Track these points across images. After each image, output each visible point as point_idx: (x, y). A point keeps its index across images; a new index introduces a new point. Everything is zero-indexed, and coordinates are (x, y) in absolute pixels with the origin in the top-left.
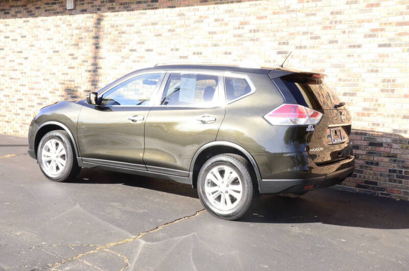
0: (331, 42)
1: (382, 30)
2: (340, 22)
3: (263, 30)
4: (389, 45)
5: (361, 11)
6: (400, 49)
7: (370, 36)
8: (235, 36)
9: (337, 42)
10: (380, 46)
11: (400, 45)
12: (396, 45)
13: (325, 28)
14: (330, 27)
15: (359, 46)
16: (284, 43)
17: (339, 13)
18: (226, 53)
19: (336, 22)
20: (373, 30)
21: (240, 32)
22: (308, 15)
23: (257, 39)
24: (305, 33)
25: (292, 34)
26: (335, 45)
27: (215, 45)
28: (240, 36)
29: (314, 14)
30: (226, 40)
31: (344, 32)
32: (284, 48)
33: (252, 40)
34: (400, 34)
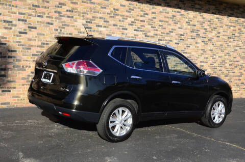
0: (114, 25)
1: (135, 23)
2: (118, 15)
3: (76, 12)
4: (138, 31)
5: (127, 11)
6: (141, 33)
7: (131, 25)
8: (55, 12)
9: (117, 25)
10: (135, 30)
11: (142, 31)
12: (141, 31)
13: (111, 17)
14: (114, 17)
15: (126, 29)
16: (89, 22)
17: (117, 10)
18: (49, 23)
19: (116, 15)
20: (132, 22)
21: (59, 9)
22: (102, 8)
23: (72, 17)
24: (101, 18)
25: (93, 17)
26: (116, 27)
27: (39, 16)
28: (59, 12)
29: (105, 8)
30: (48, 14)
31: (120, 21)
32: (89, 25)
33: (68, 17)
34: (141, 26)
